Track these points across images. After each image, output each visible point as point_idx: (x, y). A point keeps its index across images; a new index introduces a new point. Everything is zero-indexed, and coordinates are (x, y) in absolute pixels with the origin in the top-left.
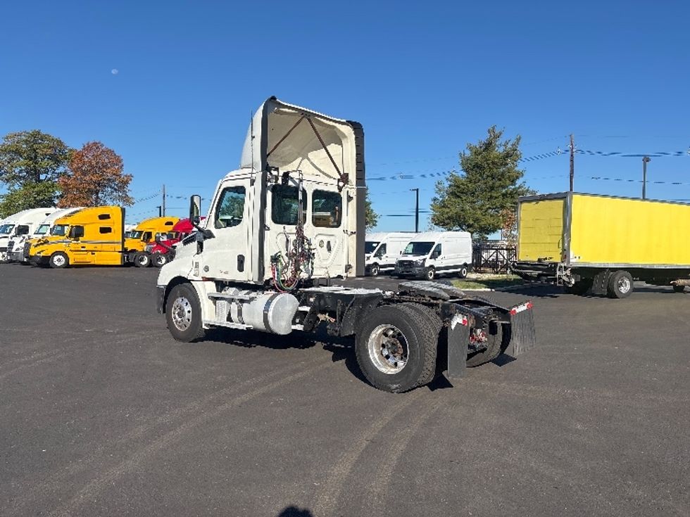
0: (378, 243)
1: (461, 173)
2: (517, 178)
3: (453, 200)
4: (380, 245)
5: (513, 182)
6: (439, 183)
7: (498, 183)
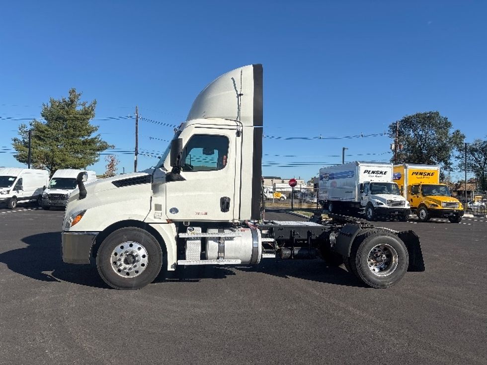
0: (16, 178)
1: (42, 121)
2: (93, 131)
3: (38, 142)
4: (17, 180)
5: (89, 134)
6: (22, 127)
7: (78, 133)
